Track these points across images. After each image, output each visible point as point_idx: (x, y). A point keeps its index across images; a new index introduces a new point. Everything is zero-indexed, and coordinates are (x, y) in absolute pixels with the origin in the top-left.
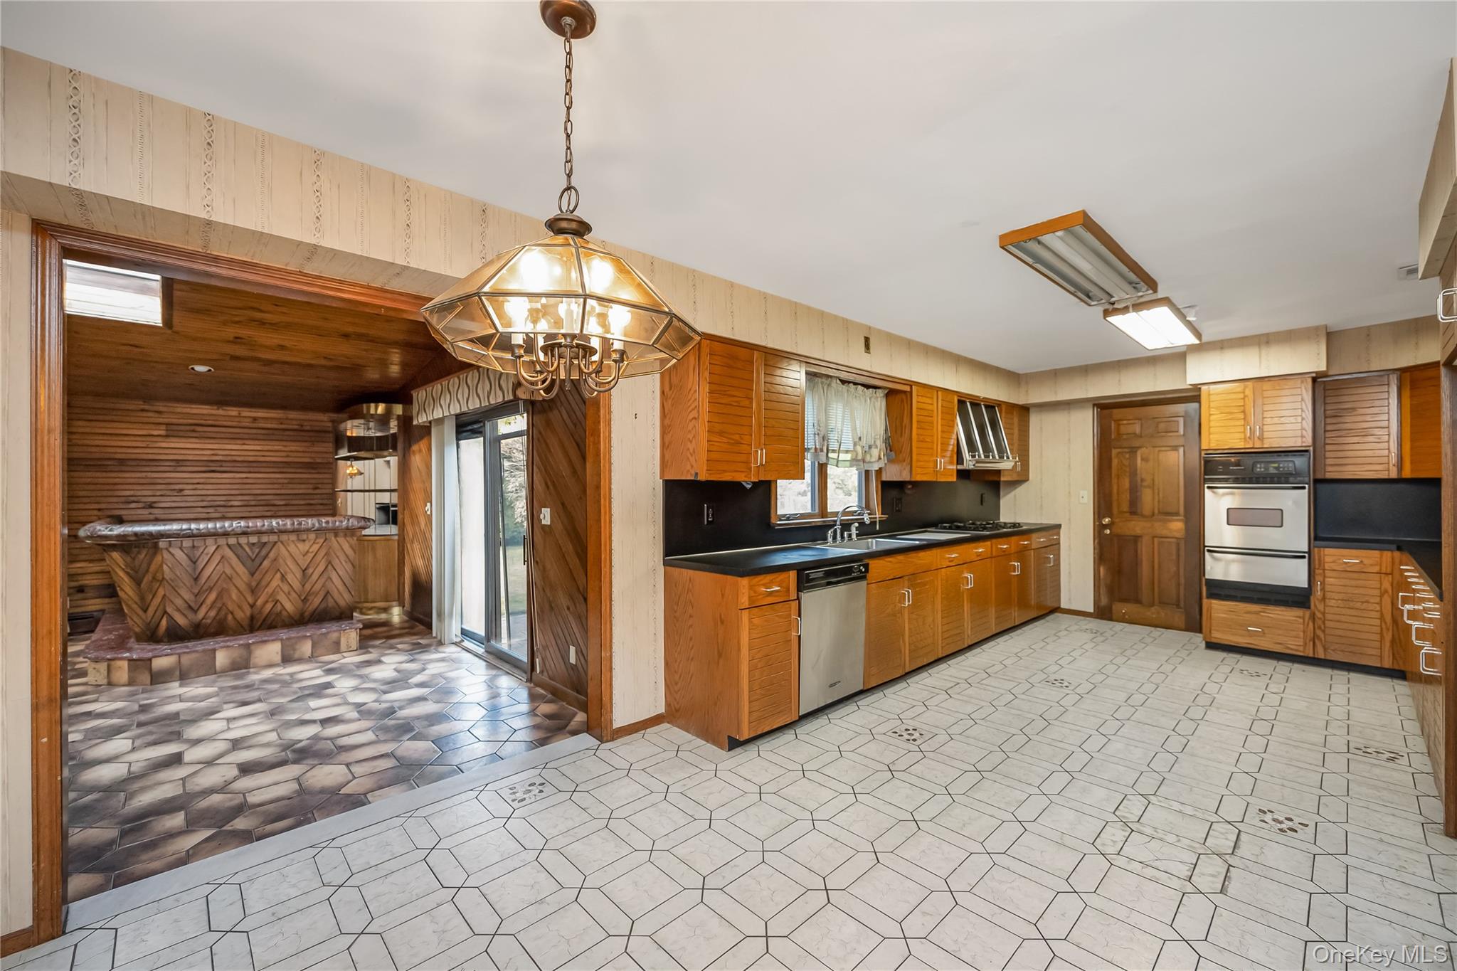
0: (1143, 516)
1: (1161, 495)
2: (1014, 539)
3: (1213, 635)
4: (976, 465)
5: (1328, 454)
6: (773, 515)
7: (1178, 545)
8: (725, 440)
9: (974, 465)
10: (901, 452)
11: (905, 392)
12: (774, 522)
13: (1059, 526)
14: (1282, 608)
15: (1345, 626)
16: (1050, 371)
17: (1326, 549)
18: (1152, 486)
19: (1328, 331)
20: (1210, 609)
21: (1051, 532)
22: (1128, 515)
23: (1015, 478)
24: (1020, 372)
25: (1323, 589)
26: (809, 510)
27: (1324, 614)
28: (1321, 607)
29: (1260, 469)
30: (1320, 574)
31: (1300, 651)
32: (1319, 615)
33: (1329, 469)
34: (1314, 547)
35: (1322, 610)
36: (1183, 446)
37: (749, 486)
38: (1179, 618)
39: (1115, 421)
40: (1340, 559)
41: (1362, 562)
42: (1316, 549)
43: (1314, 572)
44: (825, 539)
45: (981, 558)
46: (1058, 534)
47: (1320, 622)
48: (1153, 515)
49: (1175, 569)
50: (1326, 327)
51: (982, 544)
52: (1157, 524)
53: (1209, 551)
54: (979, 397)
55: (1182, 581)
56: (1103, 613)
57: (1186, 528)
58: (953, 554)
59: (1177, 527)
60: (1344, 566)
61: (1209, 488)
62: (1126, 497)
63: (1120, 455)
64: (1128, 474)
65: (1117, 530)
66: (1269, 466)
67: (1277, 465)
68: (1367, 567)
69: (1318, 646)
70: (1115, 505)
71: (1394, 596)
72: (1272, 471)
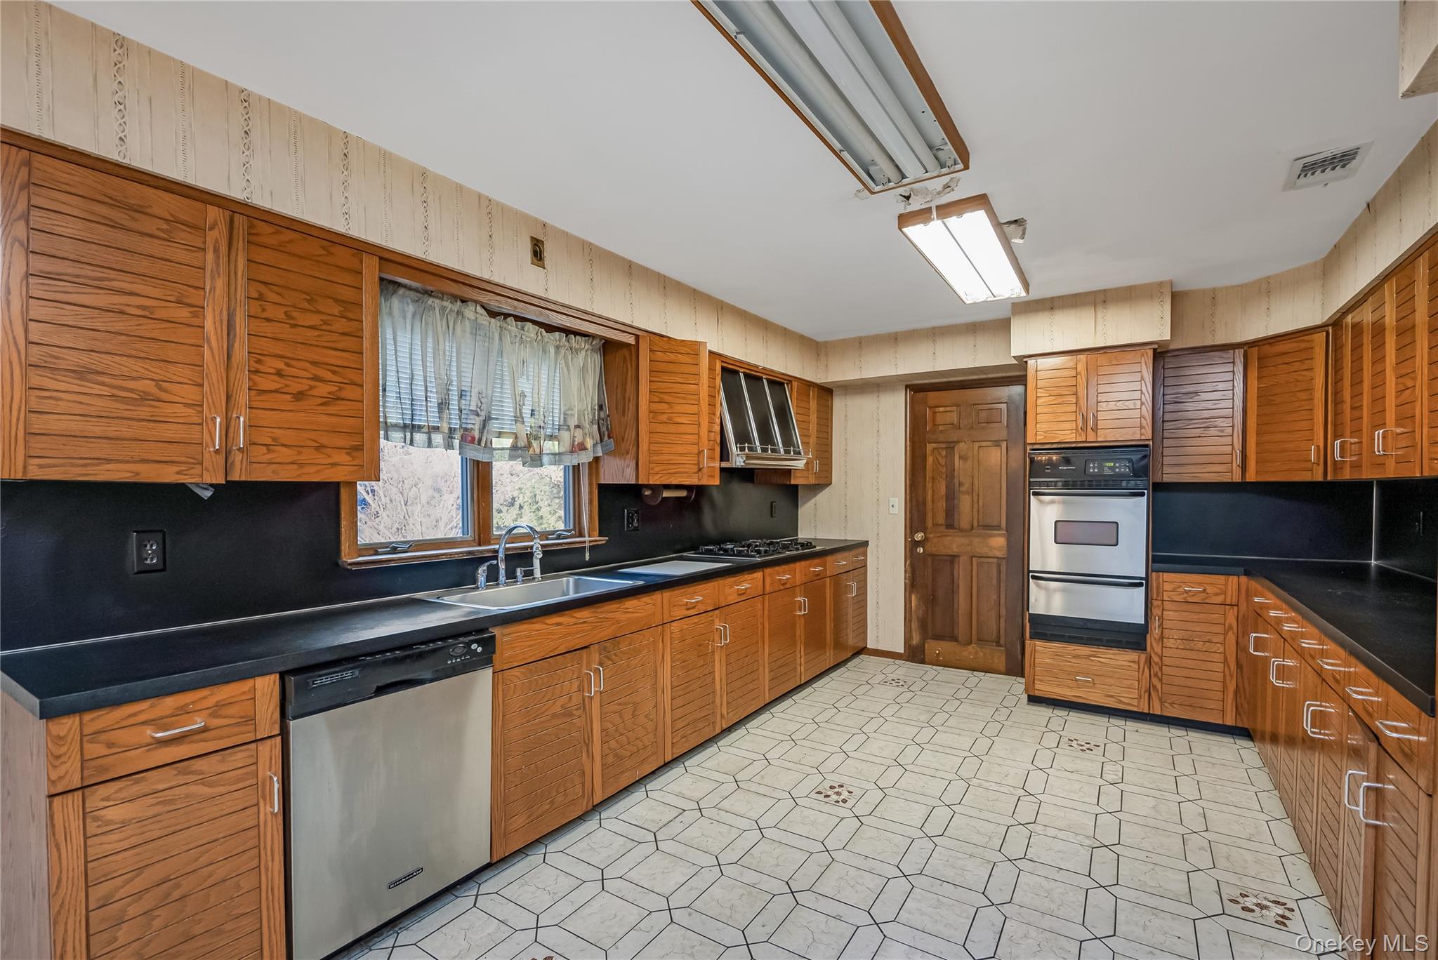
0: (961, 530)
1: (981, 504)
2: (800, 566)
3: (1037, 687)
4: (747, 462)
5: (1166, 452)
6: (345, 546)
7: (999, 565)
8: (105, 391)
9: (744, 462)
10: (623, 440)
11: (627, 345)
12: (345, 560)
13: (865, 544)
14: (1114, 651)
15: (1185, 673)
16: (854, 339)
17: (1165, 574)
18: (971, 492)
19: (1174, 290)
20: (1034, 651)
21: (855, 552)
22: (943, 529)
23: (812, 481)
24: (819, 339)
25: (1161, 625)
26: (457, 533)
27: (1161, 658)
28: (1158, 649)
29: (1093, 469)
30: (1158, 606)
31: (1134, 706)
32: (1156, 659)
33: (1166, 470)
34: (1153, 571)
35: (1160, 652)
36: (1006, 440)
37: (207, 494)
38: (1000, 660)
39: (930, 408)
40: (1180, 587)
41: (1205, 590)
42: (1154, 573)
43: (1152, 603)
44: (474, 581)
45: (745, 597)
46: (865, 554)
47: (1156, 669)
48: (972, 528)
49: (995, 597)
50: (1171, 283)
51: (747, 577)
52: (976, 540)
53: (1034, 577)
54: (757, 367)
55: (1003, 612)
56: (915, 654)
57: (1008, 545)
58: (697, 596)
59: (998, 543)
60: (1185, 595)
61: (1035, 494)
62: (943, 506)
63: (935, 451)
64: (944, 476)
65: (931, 548)
66: (1104, 465)
67: (1112, 464)
68: (1210, 597)
69: (1154, 698)
70: (929, 516)
71: (1240, 634)
72: (1107, 471)
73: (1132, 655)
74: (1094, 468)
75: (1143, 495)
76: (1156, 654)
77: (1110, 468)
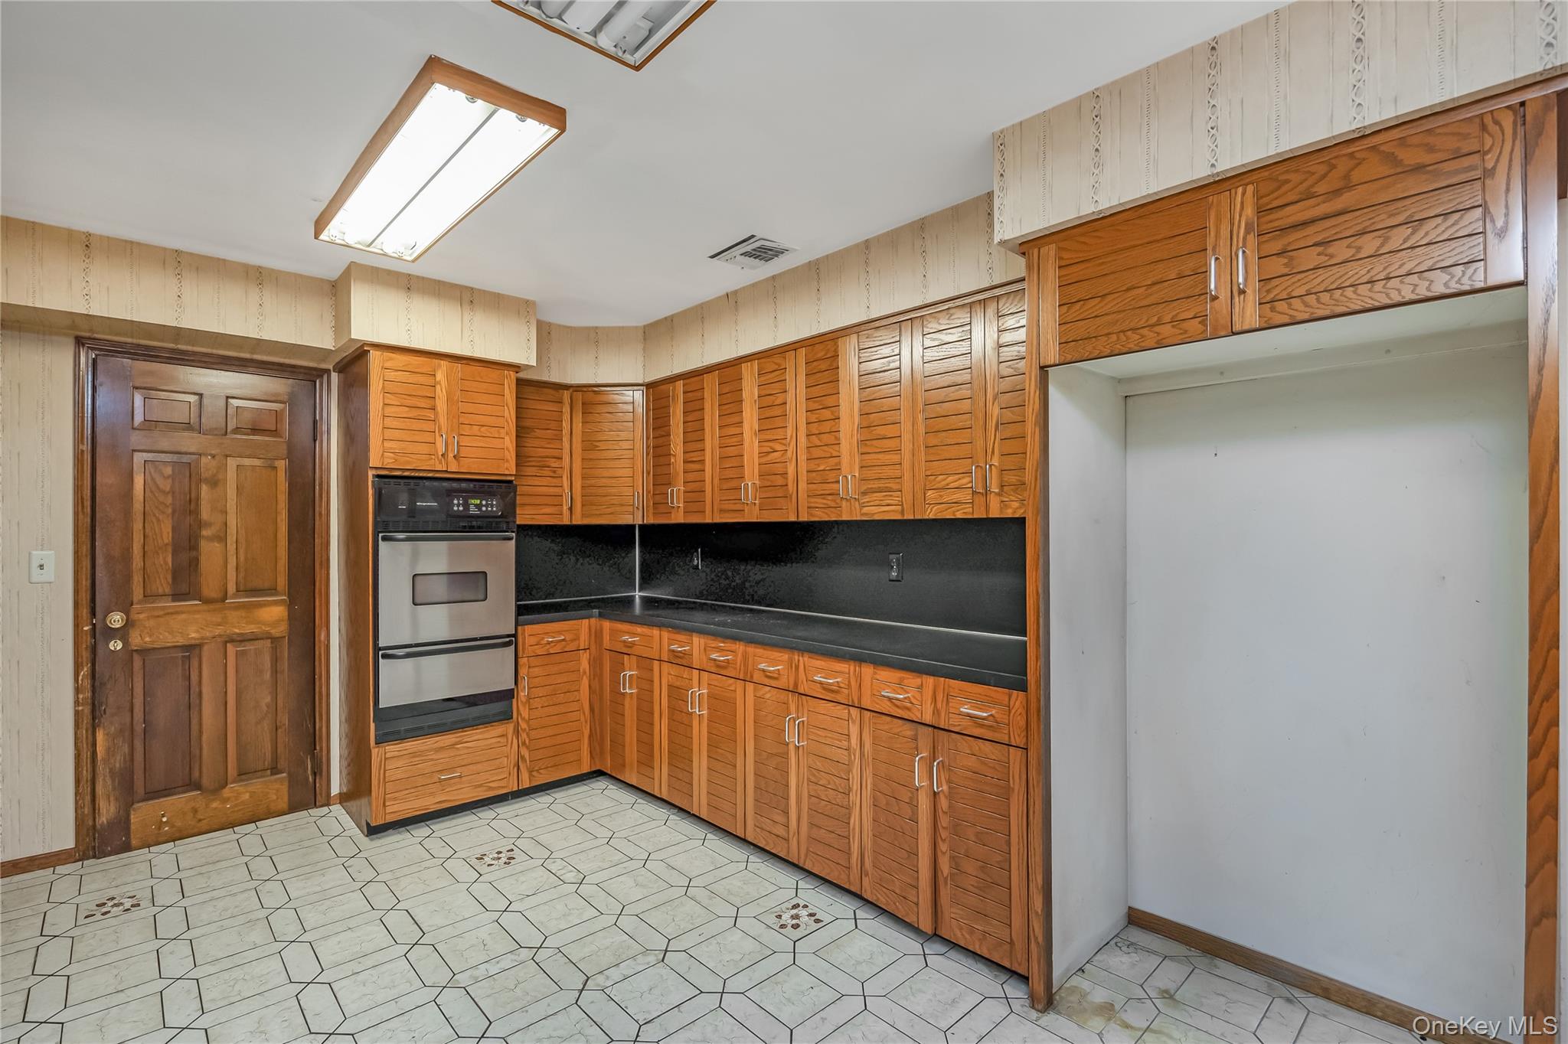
0: (204, 600)
3: (389, 810)
5: (523, 490)
7: (275, 649)
14: (481, 729)
15: (550, 731)
17: (531, 626)
18: (223, 536)
19: (537, 315)
20: (383, 762)
22: (166, 601)
25: (527, 685)
27: (528, 721)
28: (525, 713)
30: (526, 664)
31: (503, 788)
32: (523, 725)
34: (521, 625)
35: (526, 716)
38: (277, 793)
40: (543, 639)
41: (565, 638)
42: (522, 627)
43: (519, 663)
47: (524, 736)
48: (226, 595)
50: (535, 305)
52: (234, 615)
56: (96, 844)
59: (272, 614)
60: (548, 647)
62: (166, 563)
63: (149, 466)
64: (170, 511)
65: (136, 640)
66: (469, 502)
67: (478, 502)
68: (568, 644)
69: (522, 771)
70: (137, 579)
71: (592, 677)
72: (473, 510)
73: (498, 729)
74: (458, 505)
75: (510, 539)
76: (523, 719)
77: (476, 506)
